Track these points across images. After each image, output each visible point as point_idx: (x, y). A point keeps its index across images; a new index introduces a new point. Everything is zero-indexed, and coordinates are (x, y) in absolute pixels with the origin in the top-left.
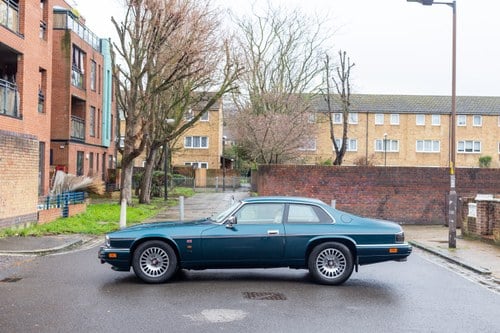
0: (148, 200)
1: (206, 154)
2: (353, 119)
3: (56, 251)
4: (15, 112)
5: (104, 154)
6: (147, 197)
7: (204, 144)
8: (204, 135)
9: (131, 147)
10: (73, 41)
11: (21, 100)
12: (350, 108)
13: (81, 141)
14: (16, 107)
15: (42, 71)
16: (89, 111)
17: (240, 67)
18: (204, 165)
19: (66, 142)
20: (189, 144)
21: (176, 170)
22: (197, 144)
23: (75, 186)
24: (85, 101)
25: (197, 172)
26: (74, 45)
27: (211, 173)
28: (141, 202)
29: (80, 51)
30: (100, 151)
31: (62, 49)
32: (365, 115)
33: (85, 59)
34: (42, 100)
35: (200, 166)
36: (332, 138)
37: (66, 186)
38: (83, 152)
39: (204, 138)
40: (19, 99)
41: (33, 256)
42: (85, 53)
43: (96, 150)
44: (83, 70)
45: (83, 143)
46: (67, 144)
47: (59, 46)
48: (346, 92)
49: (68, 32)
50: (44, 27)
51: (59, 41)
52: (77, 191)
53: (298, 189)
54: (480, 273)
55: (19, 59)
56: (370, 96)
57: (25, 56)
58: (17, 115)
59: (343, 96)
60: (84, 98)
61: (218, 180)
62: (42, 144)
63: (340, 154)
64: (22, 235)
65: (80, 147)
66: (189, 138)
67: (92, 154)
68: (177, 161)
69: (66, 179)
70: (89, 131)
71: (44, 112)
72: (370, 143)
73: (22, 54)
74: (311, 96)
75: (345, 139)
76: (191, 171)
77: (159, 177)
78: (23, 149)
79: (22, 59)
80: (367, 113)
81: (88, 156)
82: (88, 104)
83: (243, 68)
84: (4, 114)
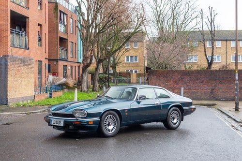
0: (97, 89)
1: (137, 65)
2: (218, 44)
3: (35, 113)
4: (26, 46)
5: (79, 67)
6: (97, 88)
7: (136, 60)
8: (136, 55)
9: (86, 63)
10: (59, 8)
11: (28, 40)
12: (215, 38)
13: (66, 60)
14: (26, 43)
15: (39, 25)
16: (70, 44)
17: (144, 19)
18: (136, 72)
19: (57, 60)
20: (128, 60)
21: (121, 74)
22: (132, 60)
23: (58, 83)
24: (67, 39)
25: (131, 75)
26: (60, 11)
27: (139, 75)
28: (94, 90)
29: (64, 13)
30: (77, 65)
31: (54, 13)
32: (225, 42)
33: (67, 17)
34: (40, 40)
35: (134, 72)
36: (206, 55)
37: (53, 83)
38: (67, 66)
39: (136, 57)
41: (24, 114)
42: (66, 15)
43: (74, 65)
44: (66, 23)
45: (67, 61)
46: (57, 62)
47: (52, 12)
48: (213, 29)
49: (57, 4)
50: (40, 4)
51: (52, 9)
52: (59, 85)
53: (168, 82)
54: (237, 121)
55: (27, 20)
56: (229, 31)
57: (30, 18)
58: (27, 48)
59: (211, 32)
60: (66, 38)
61: (141, 79)
62: (40, 62)
63: (210, 64)
64: (24, 106)
65: (65, 63)
66: (128, 57)
67: (72, 66)
68: (120, 69)
69: (53, 79)
70: (70, 55)
71: (41, 46)
72: (228, 57)
73: (28, 18)
74: (190, 32)
75: (212, 55)
76: (128, 75)
77: (106, 78)
78: (25, 65)
79: (29, 20)
80: (227, 41)
81: (69, 68)
82: (69, 41)
83: (145, 19)
84: (20, 48)
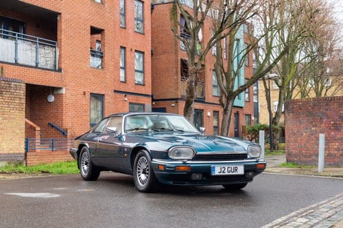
5: (237, 114)
10: (180, 11)
11: (60, 55)
13: (200, 101)
14: (55, 61)
31: (171, 19)
33: (203, 28)
40: (58, 54)
44: (201, 38)
45: (204, 102)
46: (177, 103)
47: (168, 17)
49: (175, 4)
51: (168, 13)
55: (58, 19)
58: (56, 68)
65: (198, 106)
70: (211, 92)
71: (103, 68)
73: (60, 14)
79: (61, 18)
81: (209, 114)
82: (207, 68)
84: (36, 67)
